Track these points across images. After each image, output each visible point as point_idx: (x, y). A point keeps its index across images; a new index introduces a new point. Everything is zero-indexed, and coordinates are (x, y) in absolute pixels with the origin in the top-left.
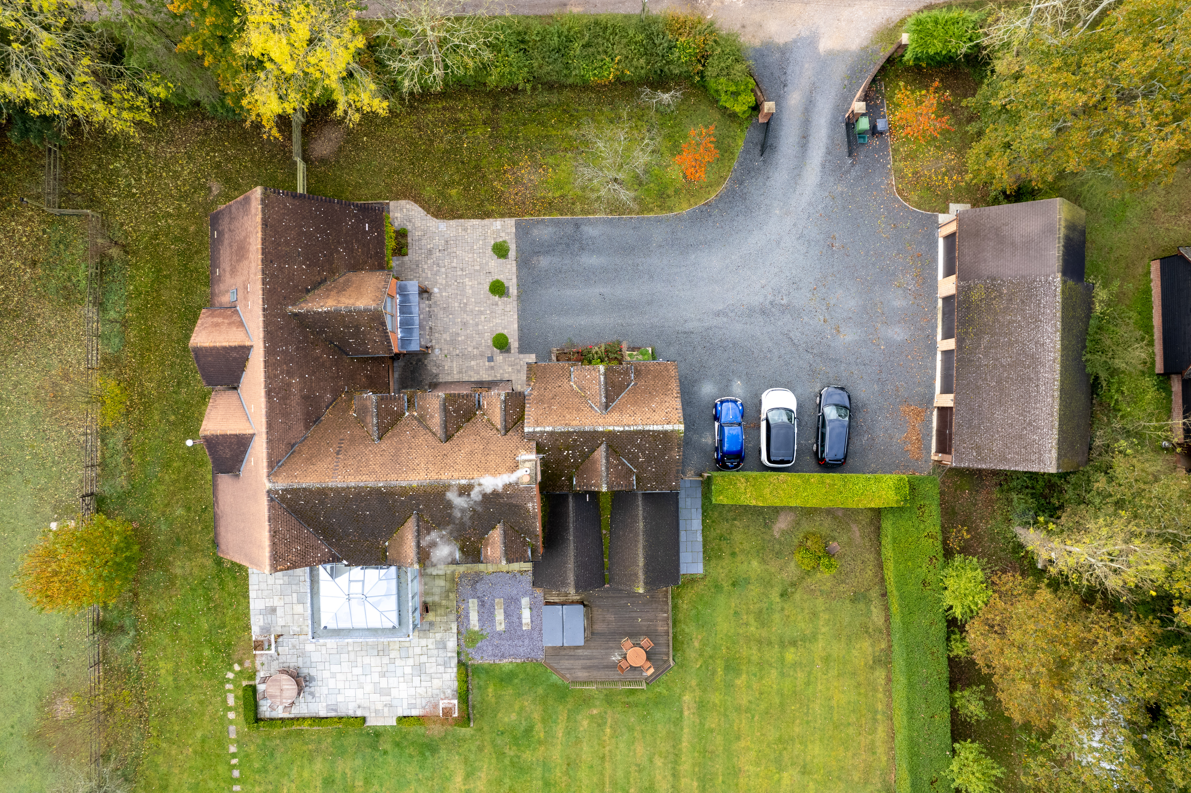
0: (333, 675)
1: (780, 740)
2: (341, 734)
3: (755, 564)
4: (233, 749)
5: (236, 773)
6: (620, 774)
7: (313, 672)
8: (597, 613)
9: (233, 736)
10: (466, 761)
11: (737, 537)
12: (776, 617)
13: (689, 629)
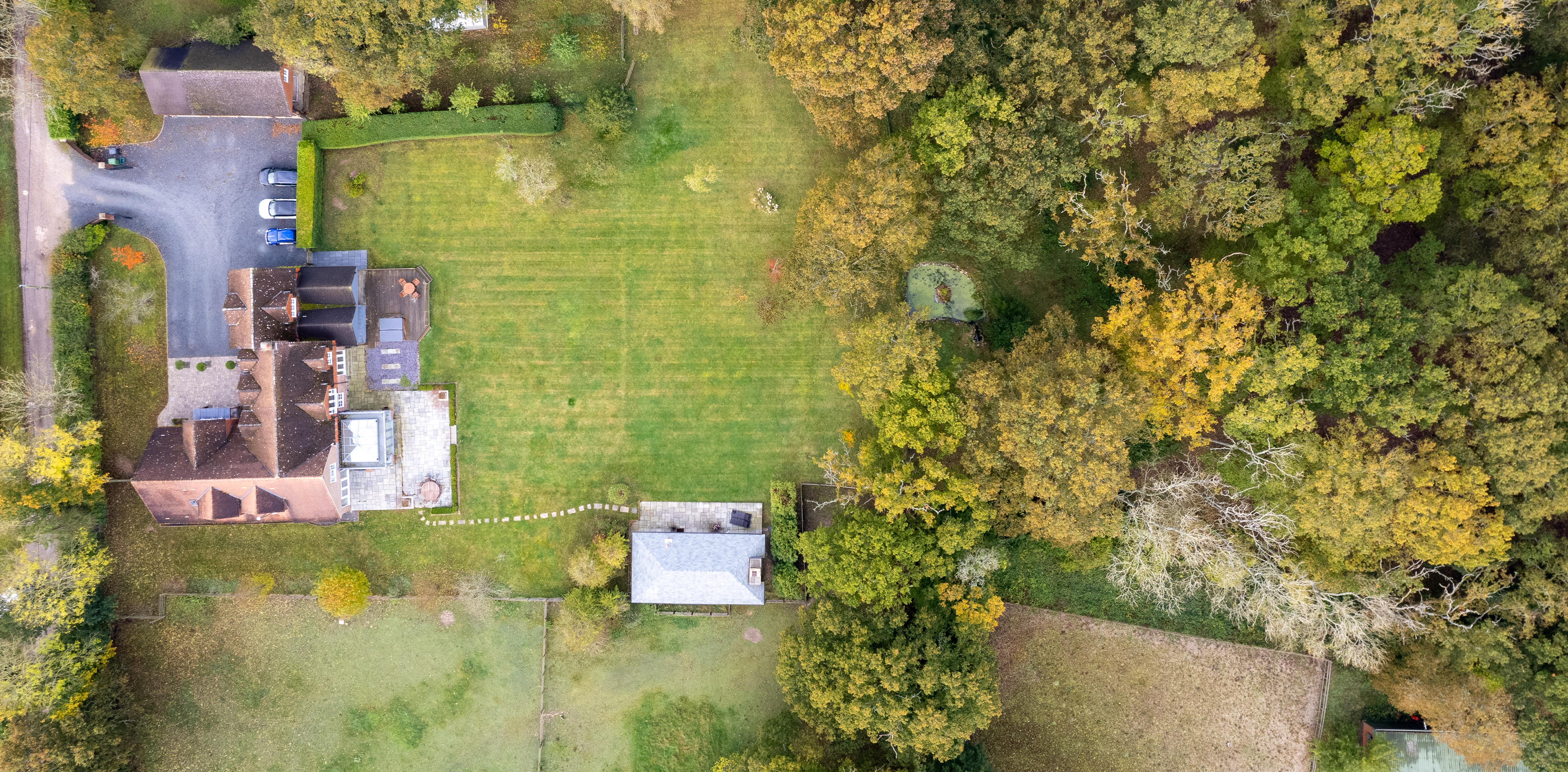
2: (462, 459)
4: (472, 522)
5: (487, 521)
9: (464, 522)
11: (347, 230)
13: (400, 258)
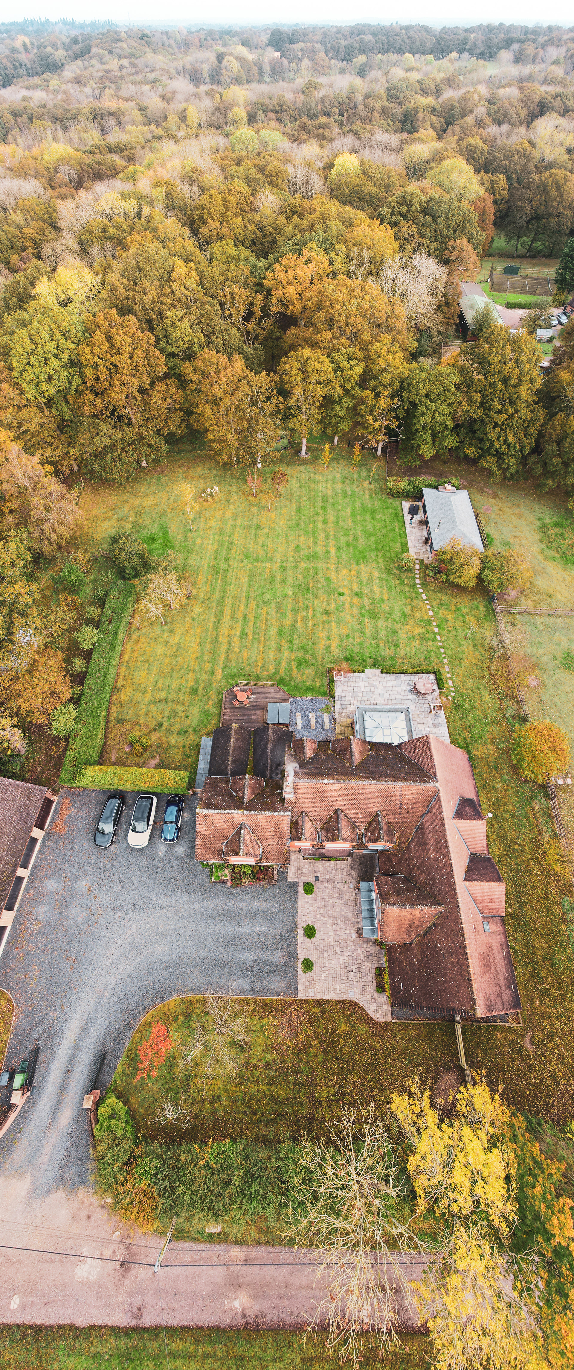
0: (399, 693)
1: (176, 656)
3: (173, 741)
4: (445, 661)
5: (442, 650)
6: (256, 645)
7: (410, 695)
8: (261, 720)
9: (446, 667)
10: (330, 653)
11: (179, 757)
12: (167, 714)
13: (213, 710)
